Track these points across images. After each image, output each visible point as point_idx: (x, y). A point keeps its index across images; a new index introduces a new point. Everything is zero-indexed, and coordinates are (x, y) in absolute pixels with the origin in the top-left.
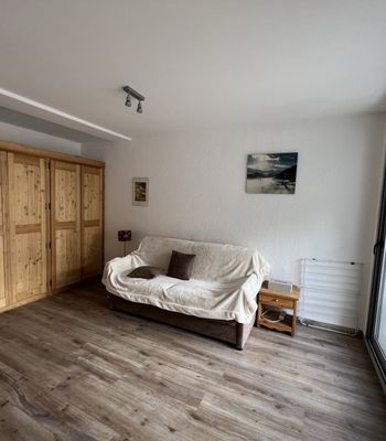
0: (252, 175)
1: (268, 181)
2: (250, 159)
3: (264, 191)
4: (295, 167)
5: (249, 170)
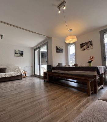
0: (16, 53)
1: (19, 55)
2: (15, 51)
3: (18, 56)
4: (23, 53)
5: (15, 53)
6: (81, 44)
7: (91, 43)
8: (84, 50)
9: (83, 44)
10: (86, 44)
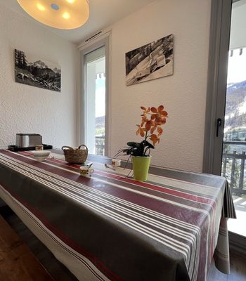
6: (129, 55)
7: (166, 47)
8: (139, 79)
9: (134, 52)
10: (146, 51)
